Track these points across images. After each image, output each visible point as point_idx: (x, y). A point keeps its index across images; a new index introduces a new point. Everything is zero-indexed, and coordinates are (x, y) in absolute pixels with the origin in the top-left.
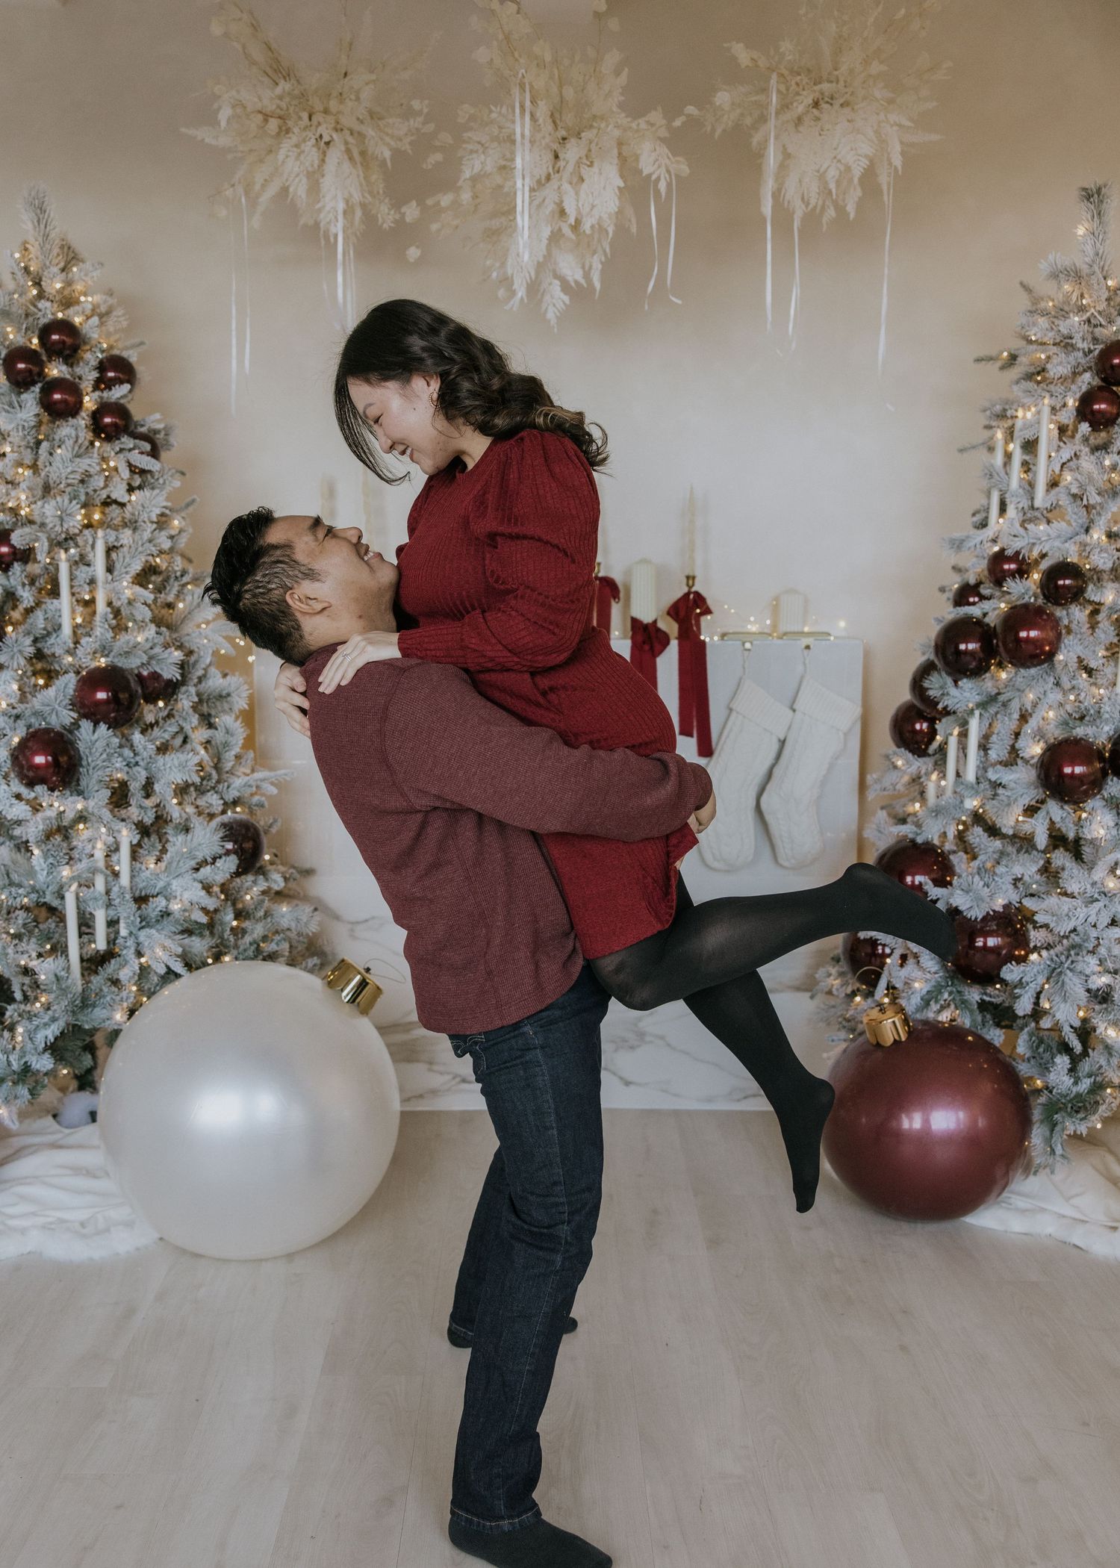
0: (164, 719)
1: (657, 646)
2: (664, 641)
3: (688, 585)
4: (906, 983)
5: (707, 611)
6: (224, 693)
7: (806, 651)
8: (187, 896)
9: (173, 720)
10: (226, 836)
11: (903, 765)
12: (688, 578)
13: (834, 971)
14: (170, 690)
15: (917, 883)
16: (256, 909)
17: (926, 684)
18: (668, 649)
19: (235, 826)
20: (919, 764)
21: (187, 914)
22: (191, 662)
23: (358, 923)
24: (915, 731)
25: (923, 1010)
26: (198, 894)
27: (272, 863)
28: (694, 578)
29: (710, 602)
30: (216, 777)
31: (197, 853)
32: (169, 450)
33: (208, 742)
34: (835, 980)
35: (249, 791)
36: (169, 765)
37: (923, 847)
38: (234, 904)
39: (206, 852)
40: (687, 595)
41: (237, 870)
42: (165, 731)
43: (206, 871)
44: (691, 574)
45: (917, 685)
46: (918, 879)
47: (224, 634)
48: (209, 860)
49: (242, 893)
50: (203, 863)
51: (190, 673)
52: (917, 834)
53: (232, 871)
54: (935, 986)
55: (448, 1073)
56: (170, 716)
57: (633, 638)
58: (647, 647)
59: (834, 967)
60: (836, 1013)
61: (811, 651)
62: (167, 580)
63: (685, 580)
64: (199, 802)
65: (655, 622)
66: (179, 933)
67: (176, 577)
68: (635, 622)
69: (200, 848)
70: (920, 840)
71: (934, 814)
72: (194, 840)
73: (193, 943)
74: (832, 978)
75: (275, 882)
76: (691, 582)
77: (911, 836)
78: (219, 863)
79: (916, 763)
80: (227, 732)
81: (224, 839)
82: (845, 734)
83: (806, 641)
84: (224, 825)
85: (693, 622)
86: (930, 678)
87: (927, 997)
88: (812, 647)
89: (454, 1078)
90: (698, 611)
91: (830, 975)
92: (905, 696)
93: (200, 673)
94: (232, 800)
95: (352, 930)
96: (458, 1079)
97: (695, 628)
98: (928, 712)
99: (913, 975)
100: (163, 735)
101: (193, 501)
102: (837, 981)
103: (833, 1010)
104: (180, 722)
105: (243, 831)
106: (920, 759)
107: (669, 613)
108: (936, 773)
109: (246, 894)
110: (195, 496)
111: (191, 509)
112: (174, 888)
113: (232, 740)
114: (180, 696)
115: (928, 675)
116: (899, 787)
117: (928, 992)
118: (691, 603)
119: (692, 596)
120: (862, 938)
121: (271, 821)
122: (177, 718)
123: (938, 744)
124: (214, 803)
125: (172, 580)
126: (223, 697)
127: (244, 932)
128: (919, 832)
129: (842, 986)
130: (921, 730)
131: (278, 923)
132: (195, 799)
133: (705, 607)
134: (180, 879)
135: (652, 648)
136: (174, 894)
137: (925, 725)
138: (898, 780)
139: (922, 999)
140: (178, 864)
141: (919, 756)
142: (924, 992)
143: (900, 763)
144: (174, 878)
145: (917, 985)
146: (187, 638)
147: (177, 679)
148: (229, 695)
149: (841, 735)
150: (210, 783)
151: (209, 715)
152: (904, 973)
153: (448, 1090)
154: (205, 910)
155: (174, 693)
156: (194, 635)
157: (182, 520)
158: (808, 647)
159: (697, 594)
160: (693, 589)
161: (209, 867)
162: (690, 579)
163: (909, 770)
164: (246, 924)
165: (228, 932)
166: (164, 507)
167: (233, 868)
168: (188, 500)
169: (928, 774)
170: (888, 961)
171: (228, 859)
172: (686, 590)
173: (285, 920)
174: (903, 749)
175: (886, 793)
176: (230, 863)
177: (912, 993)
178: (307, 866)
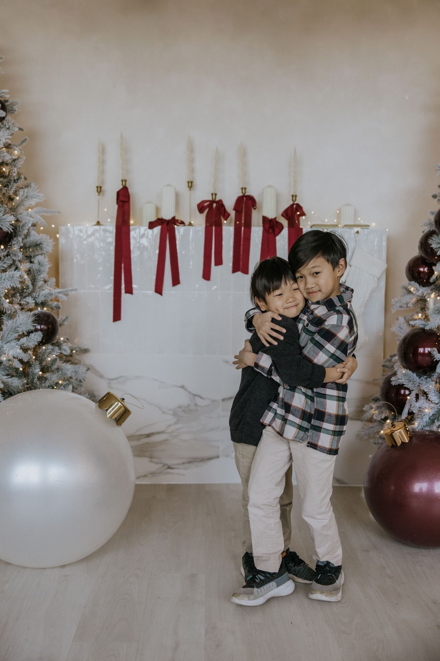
0: (4, 257)
1: (277, 230)
2: (281, 227)
3: (293, 200)
4: (420, 411)
5: (303, 214)
6: (38, 243)
7: (357, 235)
8: (11, 353)
9: (9, 257)
10: (36, 320)
11: (414, 290)
12: (293, 196)
13: (374, 406)
14: (7, 239)
15: (426, 352)
16: (52, 364)
17: (430, 242)
18: (282, 233)
19: (41, 316)
20: (423, 291)
21: (10, 362)
22: (21, 226)
23: (112, 379)
24: (420, 272)
25: (431, 425)
26: (19, 352)
27: (64, 342)
28: (296, 196)
29: (305, 210)
30: (32, 288)
31: (19, 329)
32: (13, 113)
33: (29, 270)
34: (375, 411)
35: (50, 298)
36: (4, 278)
37: (429, 331)
38: (41, 363)
39: (23, 329)
40: (292, 205)
41: (42, 340)
42: (4, 263)
43: (24, 340)
44: (294, 194)
45: (424, 244)
46: (427, 350)
47: (41, 214)
48: (25, 333)
49: (46, 356)
50: (23, 335)
51: (19, 231)
52: (425, 326)
53: (39, 340)
54: (437, 412)
55: (161, 463)
56: (8, 255)
57: (264, 226)
58: (271, 231)
59: (374, 404)
60: (374, 431)
61: (359, 234)
62: (9, 182)
63: (291, 198)
64: (22, 302)
65: (276, 218)
66: (6, 375)
67: (15, 180)
68: (265, 219)
69: (20, 326)
70: (427, 328)
71: (437, 312)
72: (17, 322)
73: (13, 381)
74: (374, 409)
75: (65, 350)
76: (294, 198)
77: (421, 326)
78: (32, 335)
79: (421, 289)
80: (39, 263)
81: (34, 322)
82: (378, 279)
83: (356, 229)
84: (35, 315)
85: (296, 218)
86: (432, 238)
87: (432, 418)
88: (359, 232)
89: (164, 466)
90: (298, 213)
91: (372, 408)
92: (415, 252)
93: (25, 232)
94: (40, 302)
95: (109, 384)
96: (166, 467)
97: (297, 222)
98: (429, 260)
99: (424, 405)
100: (3, 265)
101: (26, 140)
102: (376, 412)
103: (372, 429)
104: (13, 258)
105: (46, 318)
106: (423, 288)
107: (282, 215)
108: (434, 293)
109: (48, 357)
110: (27, 137)
111: (24, 144)
112: (5, 349)
113: (42, 269)
114: (13, 242)
115: (431, 237)
116: (410, 305)
117: (433, 414)
118: (294, 210)
119: (295, 206)
120: (393, 384)
121: (64, 318)
122: (11, 255)
123: (436, 276)
124: (30, 302)
125: (12, 182)
126: (37, 245)
127: (46, 379)
128: (426, 324)
129: (379, 414)
130: (424, 272)
131: (66, 374)
132: (20, 301)
133: (302, 212)
134: (9, 344)
135: (274, 231)
136: (4, 352)
137: (426, 269)
138: (410, 301)
139: (430, 419)
140: (8, 335)
141: (423, 286)
142: (431, 414)
143: (412, 289)
144: (5, 344)
145: (426, 410)
146: (20, 216)
147: (11, 232)
148: (41, 244)
149: (376, 279)
150: (28, 291)
151: (31, 257)
152: (418, 404)
153: (161, 472)
154: (21, 361)
155: (10, 241)
156: (24, 214)
157: (19, 151)
158: (358, 232)
159: (298, 205)
160: (296, 202)
161: (25, 338)
162: (294, 197)
163: (417, 293)
164: (47, 375)
165: (36, 379)
166: (8, 139)
167: (40, 339)
168: (22, 139)
169: (429, 295)
170: (408, 397)
171: (36, 333)
172: (291, 203)
173: (69, 372)
174: (414, 282)
175: (402, 309)
176: (37, 337)
177: (424, 415)
178: (86, 347)
